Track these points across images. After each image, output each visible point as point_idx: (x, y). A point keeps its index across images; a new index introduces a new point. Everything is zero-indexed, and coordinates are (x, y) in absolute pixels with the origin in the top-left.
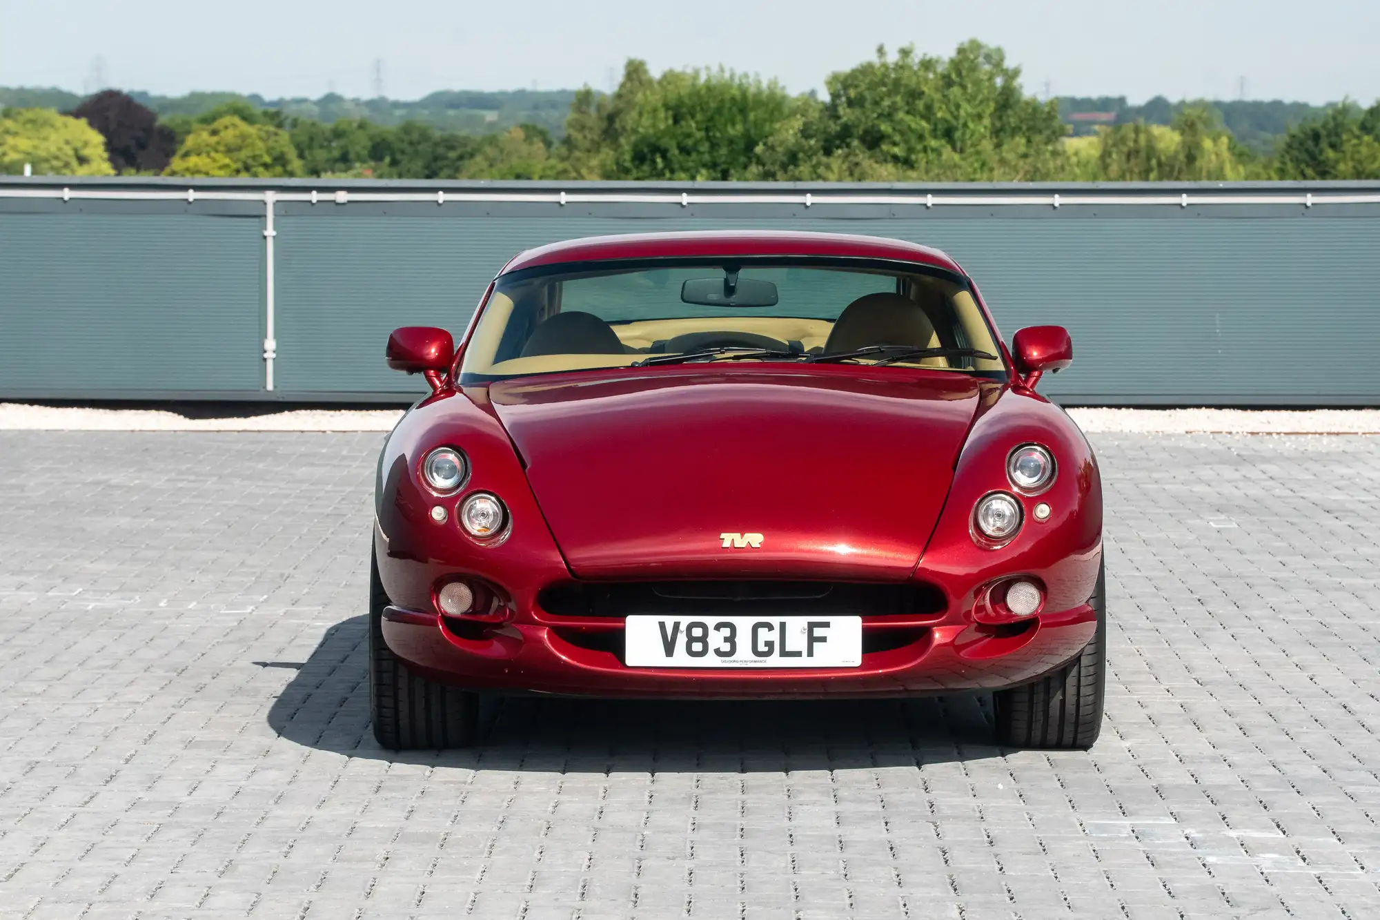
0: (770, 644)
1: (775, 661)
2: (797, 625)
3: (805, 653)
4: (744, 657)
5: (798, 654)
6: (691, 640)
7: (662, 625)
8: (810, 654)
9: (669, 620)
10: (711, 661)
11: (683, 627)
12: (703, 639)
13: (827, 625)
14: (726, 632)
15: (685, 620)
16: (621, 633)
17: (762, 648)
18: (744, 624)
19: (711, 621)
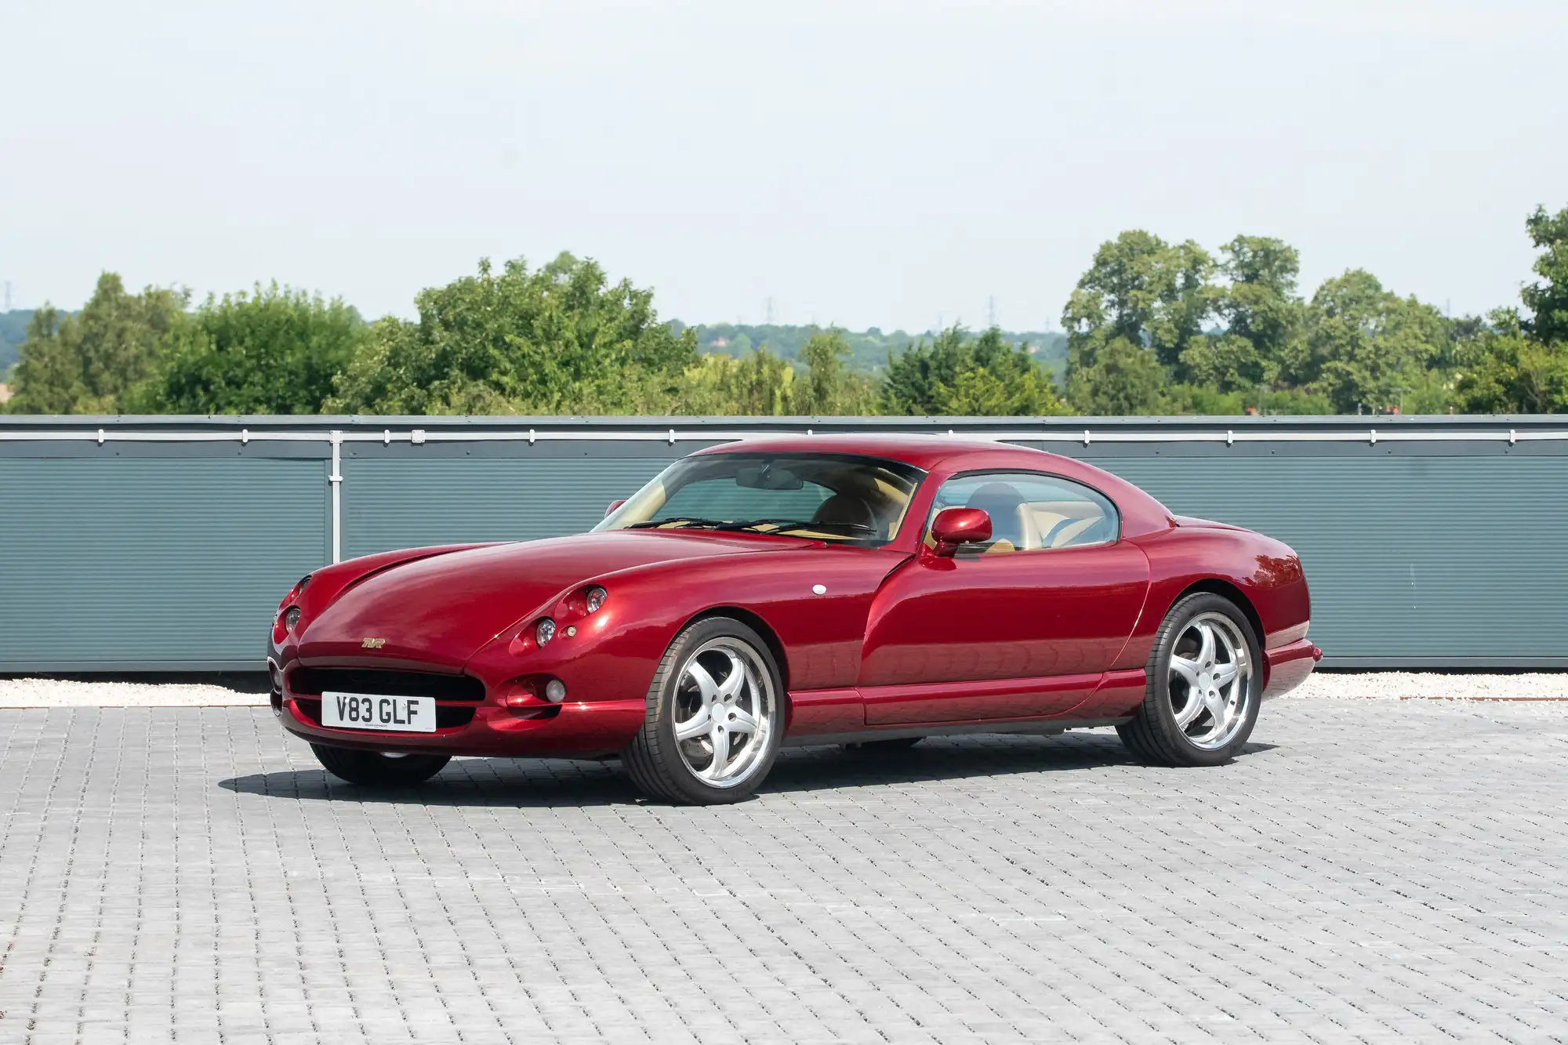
0: (388, 714)
2: (402, 701)
3: (406, 722)
4: (376, 724)
5: (403, 722)
6: (352, 709)
8: (409, 723)
12: (356, 709)
13: (416, 703)
14: (367, 705)
17: (385, 717)
18: (376, 699)
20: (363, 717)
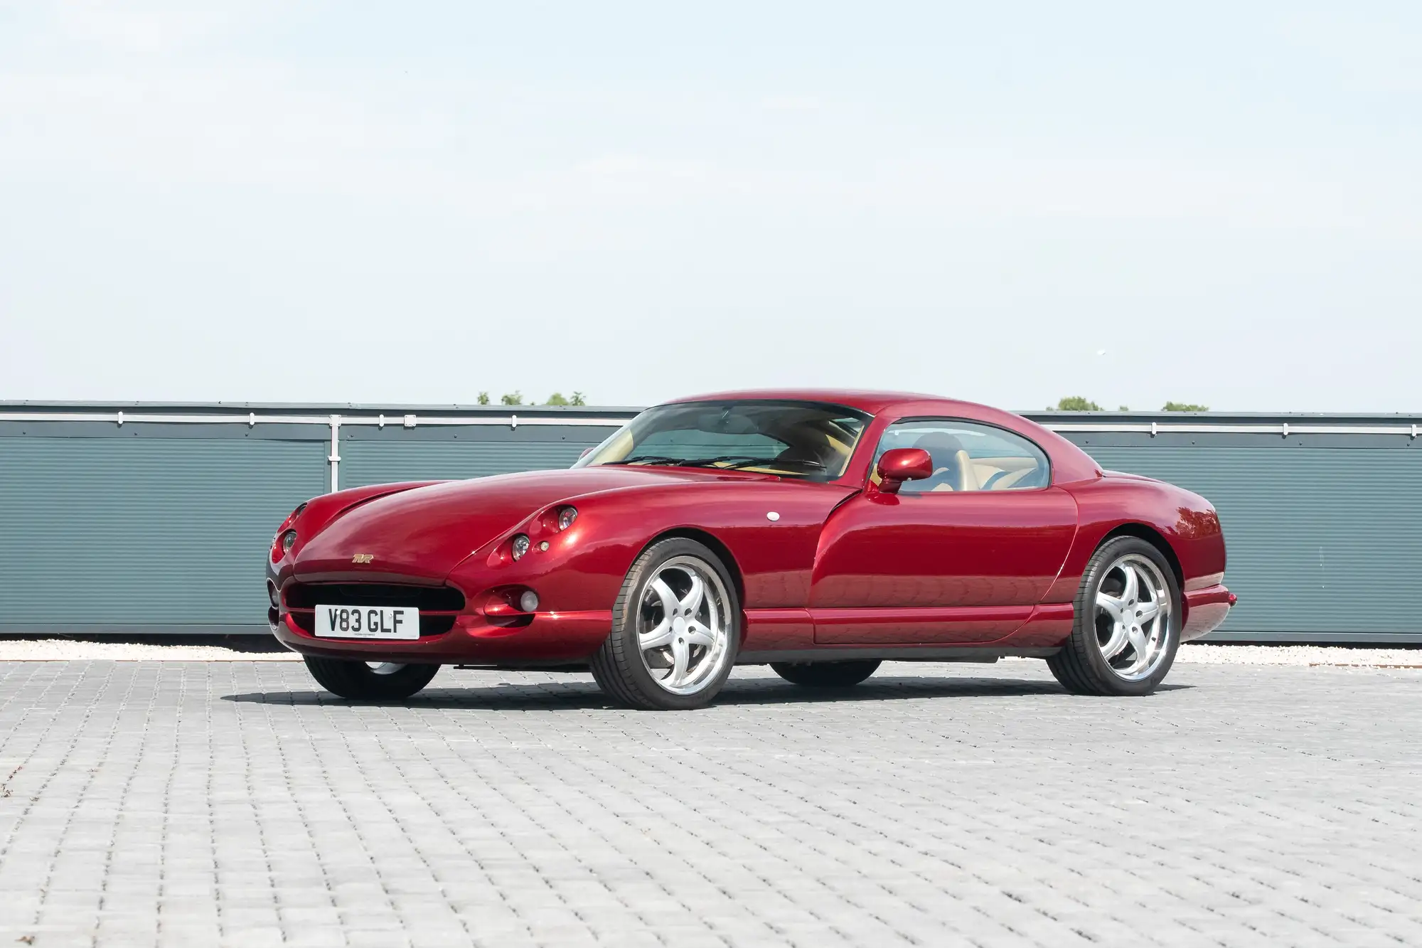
1: (379, 635)
4: (365, 633)
5: (389, 631)
7: (330, 610)
9: (333, 607)
10: (350, 634)
11: (338, 613)
12: (347, 620)
14: (356, 616)
15: (340, 608)
16: (313, 615)
18: (364, 610)
19: (350, 608)
20: (353, 627)
